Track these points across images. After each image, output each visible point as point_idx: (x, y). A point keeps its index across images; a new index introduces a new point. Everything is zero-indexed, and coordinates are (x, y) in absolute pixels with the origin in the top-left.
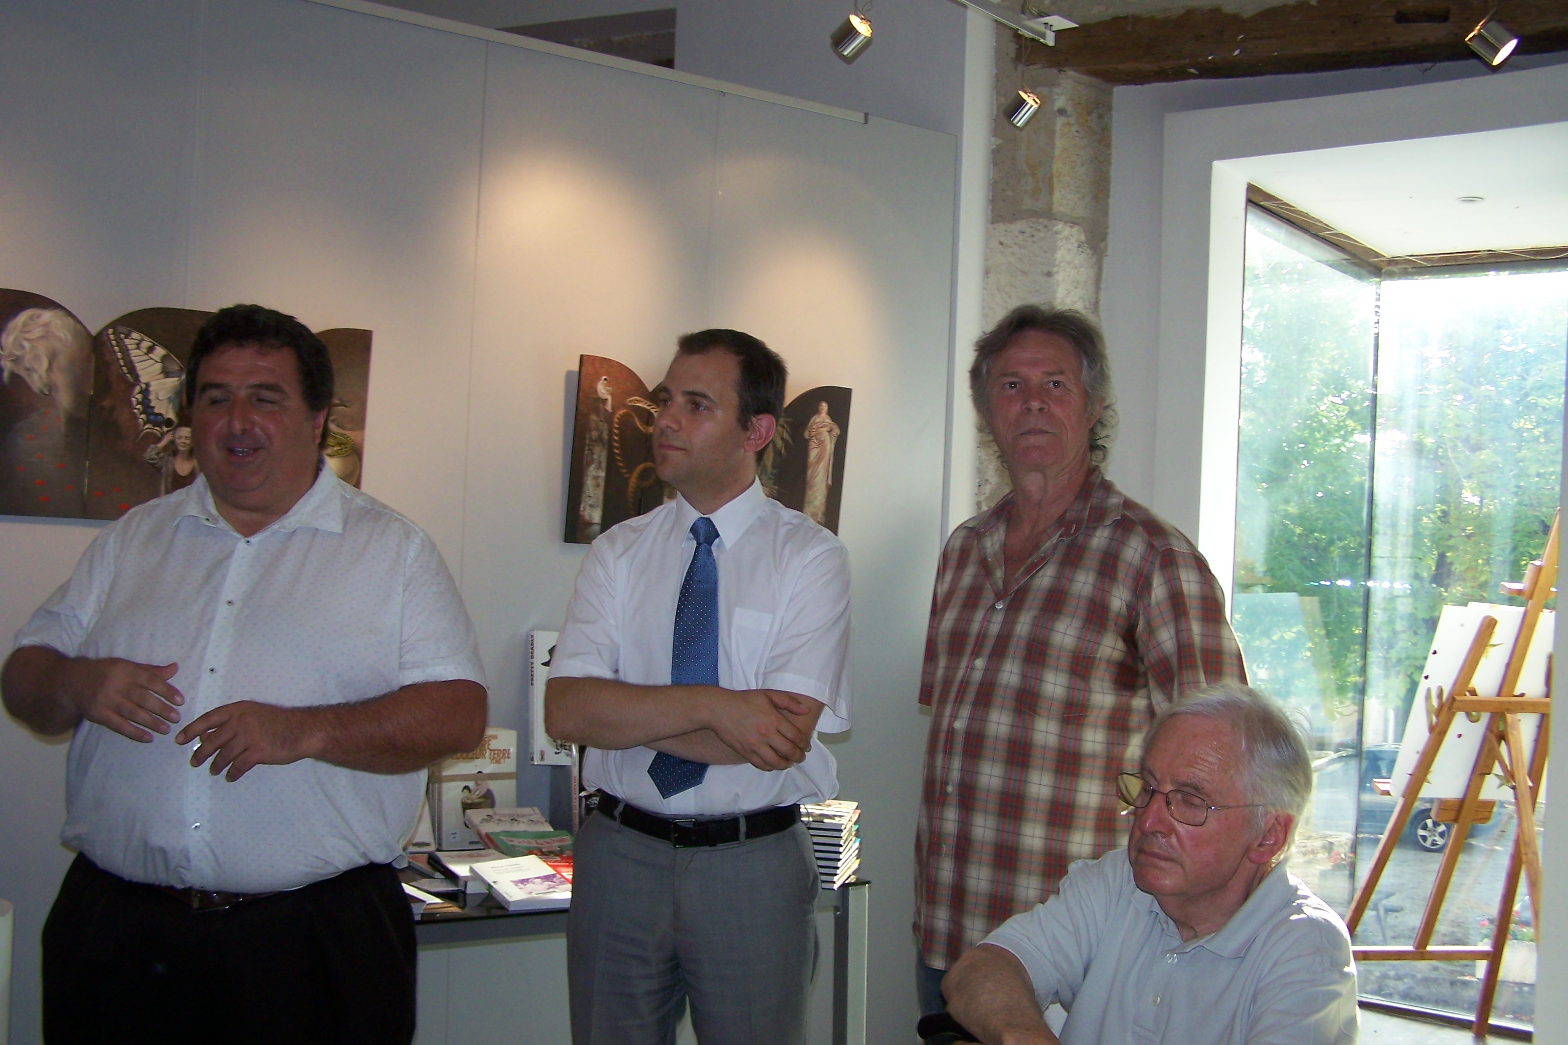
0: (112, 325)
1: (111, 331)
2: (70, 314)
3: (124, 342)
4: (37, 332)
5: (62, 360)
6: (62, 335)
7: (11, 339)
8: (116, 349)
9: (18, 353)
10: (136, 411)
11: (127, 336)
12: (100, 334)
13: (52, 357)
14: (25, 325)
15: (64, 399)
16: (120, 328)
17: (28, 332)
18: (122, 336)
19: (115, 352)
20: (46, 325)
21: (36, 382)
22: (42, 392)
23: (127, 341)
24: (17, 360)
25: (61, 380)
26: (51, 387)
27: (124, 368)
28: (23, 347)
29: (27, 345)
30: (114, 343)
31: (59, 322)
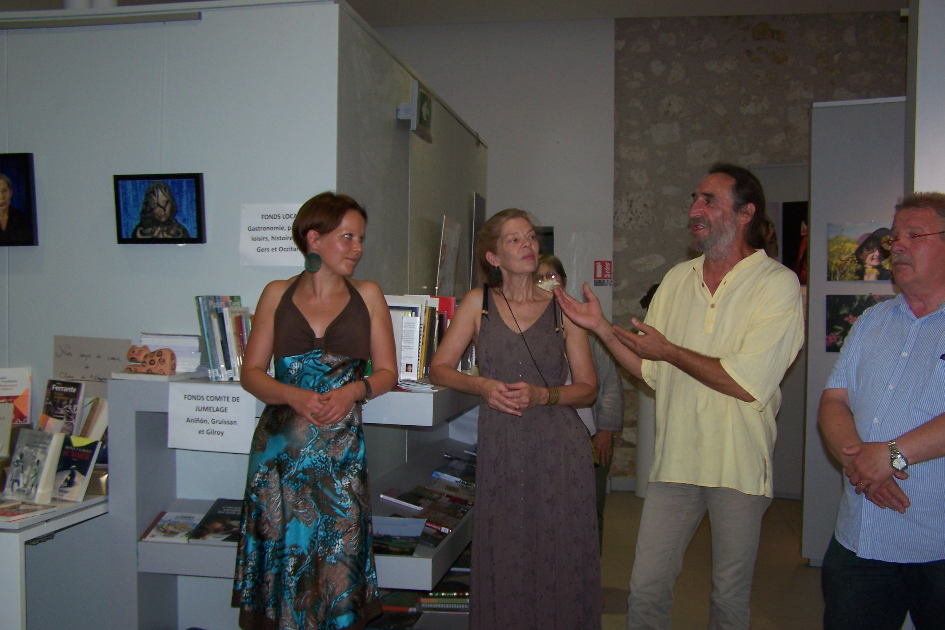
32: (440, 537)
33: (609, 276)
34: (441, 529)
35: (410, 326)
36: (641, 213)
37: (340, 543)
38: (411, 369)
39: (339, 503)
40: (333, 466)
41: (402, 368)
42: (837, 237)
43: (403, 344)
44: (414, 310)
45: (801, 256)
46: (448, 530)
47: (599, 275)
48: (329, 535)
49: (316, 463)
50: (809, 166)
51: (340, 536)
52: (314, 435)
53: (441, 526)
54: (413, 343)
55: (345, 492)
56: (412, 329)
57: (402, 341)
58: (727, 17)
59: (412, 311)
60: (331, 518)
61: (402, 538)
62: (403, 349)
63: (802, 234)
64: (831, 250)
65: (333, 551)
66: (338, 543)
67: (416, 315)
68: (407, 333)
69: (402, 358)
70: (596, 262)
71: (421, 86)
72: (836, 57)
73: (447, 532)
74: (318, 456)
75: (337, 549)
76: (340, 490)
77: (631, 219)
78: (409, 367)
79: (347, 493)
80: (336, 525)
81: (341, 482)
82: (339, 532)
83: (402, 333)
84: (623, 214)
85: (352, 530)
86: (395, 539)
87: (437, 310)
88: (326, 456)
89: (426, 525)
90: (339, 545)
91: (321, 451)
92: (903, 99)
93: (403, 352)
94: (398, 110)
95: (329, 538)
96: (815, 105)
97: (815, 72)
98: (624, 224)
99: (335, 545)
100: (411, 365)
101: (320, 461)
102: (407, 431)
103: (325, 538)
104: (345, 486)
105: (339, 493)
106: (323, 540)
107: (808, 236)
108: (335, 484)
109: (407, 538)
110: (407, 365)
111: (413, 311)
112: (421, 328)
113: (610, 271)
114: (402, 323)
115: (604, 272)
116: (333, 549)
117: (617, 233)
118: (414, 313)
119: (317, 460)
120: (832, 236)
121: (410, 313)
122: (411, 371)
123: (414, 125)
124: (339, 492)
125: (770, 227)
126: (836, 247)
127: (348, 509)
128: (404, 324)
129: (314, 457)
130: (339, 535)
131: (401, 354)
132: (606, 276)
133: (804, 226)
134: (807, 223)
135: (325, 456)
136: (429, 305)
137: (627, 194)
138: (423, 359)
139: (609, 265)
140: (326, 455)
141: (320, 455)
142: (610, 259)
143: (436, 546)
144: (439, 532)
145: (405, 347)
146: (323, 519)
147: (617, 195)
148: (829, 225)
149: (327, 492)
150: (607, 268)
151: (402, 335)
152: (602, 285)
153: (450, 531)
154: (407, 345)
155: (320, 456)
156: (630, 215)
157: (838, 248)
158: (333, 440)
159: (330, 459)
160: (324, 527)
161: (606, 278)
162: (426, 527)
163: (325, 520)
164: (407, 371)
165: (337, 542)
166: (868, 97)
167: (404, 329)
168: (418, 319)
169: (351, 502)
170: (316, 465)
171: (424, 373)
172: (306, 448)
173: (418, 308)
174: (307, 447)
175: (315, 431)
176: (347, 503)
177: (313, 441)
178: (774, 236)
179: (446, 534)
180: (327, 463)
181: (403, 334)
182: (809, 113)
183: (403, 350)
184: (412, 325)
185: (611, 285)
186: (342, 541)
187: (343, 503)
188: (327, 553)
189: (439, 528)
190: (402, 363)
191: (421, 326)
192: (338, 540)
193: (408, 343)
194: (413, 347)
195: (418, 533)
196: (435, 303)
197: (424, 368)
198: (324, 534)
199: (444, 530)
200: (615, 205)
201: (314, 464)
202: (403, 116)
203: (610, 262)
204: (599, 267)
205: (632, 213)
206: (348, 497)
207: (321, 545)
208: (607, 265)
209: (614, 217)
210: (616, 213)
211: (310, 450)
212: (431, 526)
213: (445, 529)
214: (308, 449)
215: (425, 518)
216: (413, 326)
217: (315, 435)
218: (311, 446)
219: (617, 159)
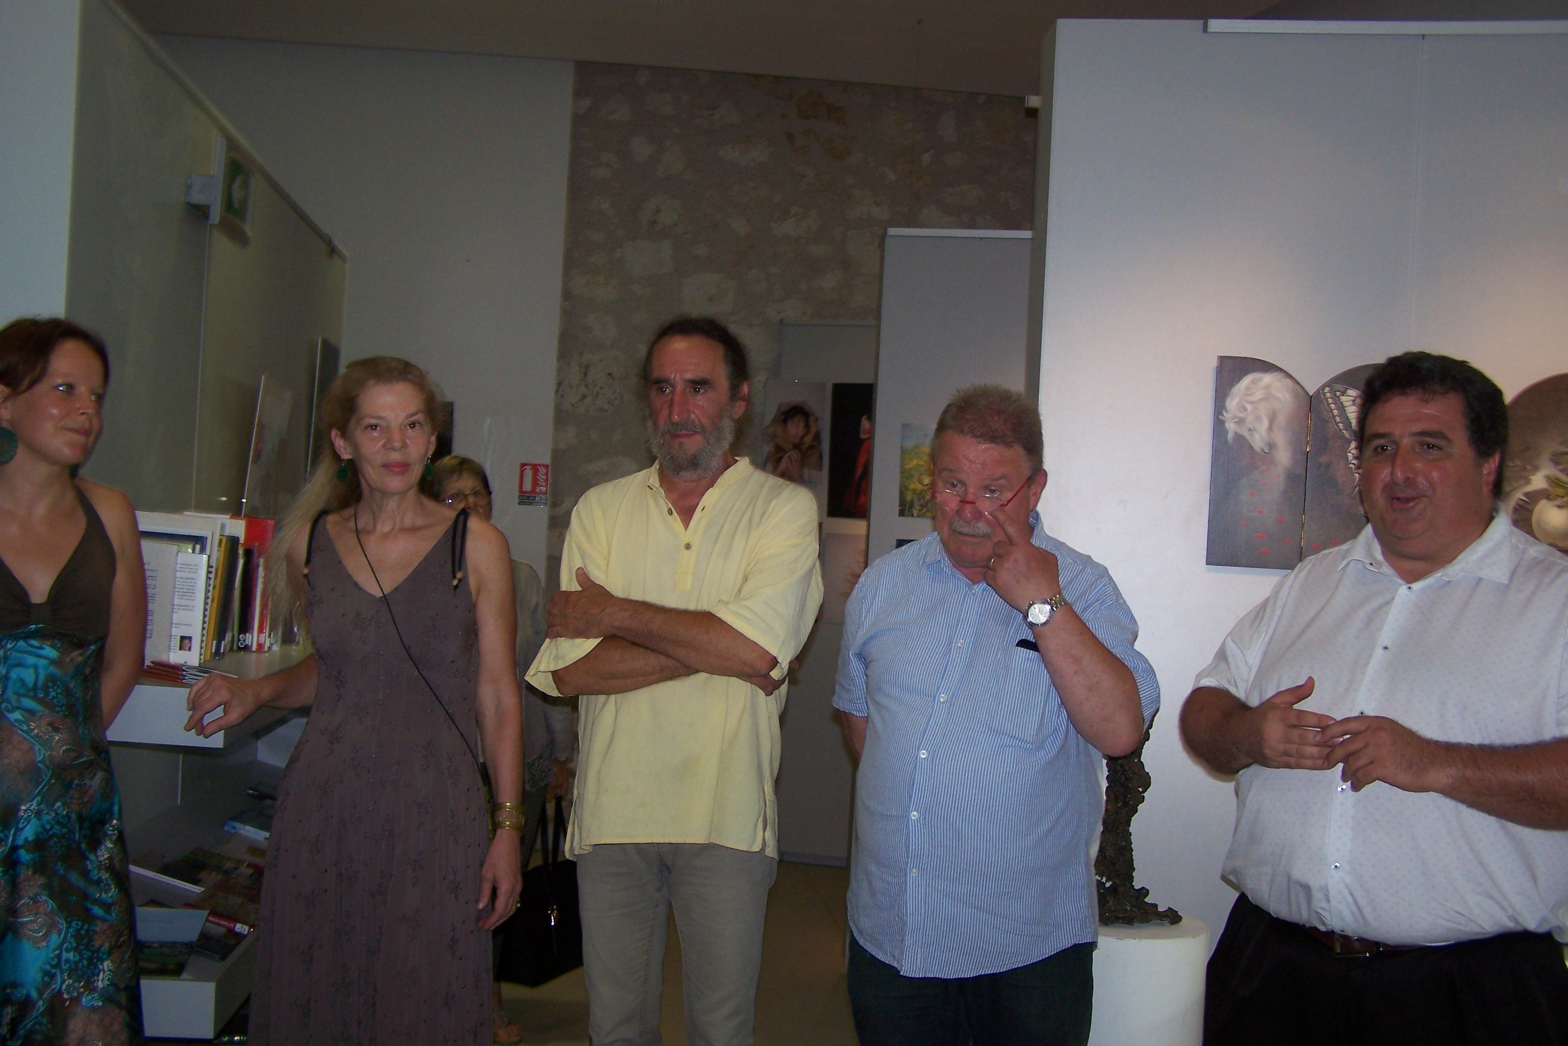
0: (1327, 384)
1: (1327, 389)
2: (1289, 376)
3: (1339, 400)
4: (1258, 395)
5: (1281, 419)
6: (1280, 395)
7: (1236, 401)
8: (1333, 406)
9: (1241, 415)
10: (1351, 466)
11: (1343, 393)
12: (1318, 392)
13: (1272, 420)
14: (1248, 389)
15: (1284, 457)
16: (1339, 387)
17: (1251, 395)
18: (1338, 393)
19: (1332, 410)
20: (1267, 387)
21: (1258, 441)
22: (1263, 450)
23: (1343, 398)
24: (1240, 422)
25: (1281, 439)
26: (1271, 446)
27: (1340, 425)
28: (1245, 409)
29: (1249, 407)
30: (1330, 401)
31: (1278, 384)
32: (232, 942)
33: (544, 489)
34: (235, 926)
35: (189, 570)
36: (601, 388)
37: (106, 968)
38: (188, 645)
39: (98, 895)
40: (81, 828)
41: (173, 643)
42: (916, 447)
43: (176, 602)
44: (198, 541)
45: (859, 472)
46: (247, 928)
47: (528, 486)
48: (85, 956)
49: (52, 828)
50: (878, 326)
51: (105, 956)
52: (44, 777)
53: (236, 921)
54: (193, 600)
55: (105, 875)
56: (193, 575)
57: (174, 595)
58: (758, 76)
59: (194, 543)
60: (86, 927)
61: (162, 944)
62: (175, 610)
63: (863, 436)
64: (907, 467)
65: (96, 985)
66: (103, 968)
67: (202, 551)
68: (183, 582)
69: (174, 625)
70: (523, 465)
71: (232, 145)
72: (926, 158)
73: (246, 932)
74: (53, 814)
75: (103, 979)
76: (96, 872)
77: (584, 397)
78: (185, 642)
79: (108, 875)
80: (97, 937)
81: (97, 856)
82: (102, 949)
83: (175, 581)
84: (571, 387)
85: (123, 942)
86: (149, 947)
87: (242, 540)
88: (67, 813)
89: (207, 920)
90: (104, 972)
91: (58, 804)
92: (1027, 234)
93: (175, 615)
94: (189, 187)
95: (85, 962)
96: (892, 231)
97: (892, 176)
98: (572, 405)
99: (98, 975)
100: (190, 638)
101: (58, 823)
102: (181, 756)
103: (76, 963)
104: (103, 863)
105: (96, 878)
106: (73, 967)
107: (871, 438)
108: (88, 862)
109: (173, 944)
110: (183, 638)
111: (196, 544)
112: (209, 572)
113: (547, 480)
114: (176, 563)
115: (535, 483)
116: (94, 981)
117: (561, 418)
118: (198, 547)
119: (53, 822)
120: (910, 444)
121: (191, 546)
122: (190, 649)
123: (216, 215)
124: (95, 875)
125: (811, 423)
126: (915, 462)
127: (113, 904)
128: (178, 566)
129: (46, 818)
130: (104, 954)
131: (172, 618)
132: (538, 490)
133: (865, 424)
134: (871, 418)
135: (65, 813)
136: (227, 533)
137: (581, 354)
138: (212, 627)
139: (545, 471)
140: (67, 810)
141: (58, 812)
142: (547, 460)
143: (224, 957)
144: (231, 931)
145: (180, 606)
146: (71, 930)
147: (564, 355)
148: (905, 426)
149: (75, 878)
150: (541, 476)
151: (175, 584)
152: (531, 504)
153: (252, 930)
154: (183, 602)
155: (57, 814)
156: (583, 390)
157: (917, 465)
158: (76, 782)
159: (74, 816)
160: (74, 945)
161: (538, 493)
162: (208, 924)
163: (74, 931)
164: (181, 648)
165: (101, 967)
166: (971, 226)
167: (178, 574)
168: (205, 557)
169: (116, 890)
170: (51, 833)
171: (213, 651)
172: (31, 803)
173: (206, 538)
174: (32, 800)
175: (46, 769)
176: (110, 895)
177: (43, 788)
178: (817, 437)
179: (245, 936)
180: (69, 825)
181: (177, 583)
182: (882, 246)
183: (176, 612)
184: (194, 568)
185: (546, 505)
186: (110, 964)
187: (104, 896)
188: (82, 990)
189: (232, 925)
190: (173, 634)
191: (210, 569)
192: (102, 963)
193: (186, 599)
194: (193, 607)
195: (192, 935)
196: (238, 528)
197: (215, 642)
198: (74, 956)
199: (240, 928)
200: (560, 370)
201: (47, 831)
202: (198, 198)
203: (546, 466)
204: (529, 472)
205: (587, 386)
206: (110, 881)
207: (69, 977)
208: (542, 470)
209: (557, 391)
210: (559, 384)
211: (39, 804)
212: (217, 921)
213: (242, 927)
214: (35, 805)
215: (207, 909)
216: (195, 571)
217: (46, 776)
218: (39, 798)
219: (567, 294)
